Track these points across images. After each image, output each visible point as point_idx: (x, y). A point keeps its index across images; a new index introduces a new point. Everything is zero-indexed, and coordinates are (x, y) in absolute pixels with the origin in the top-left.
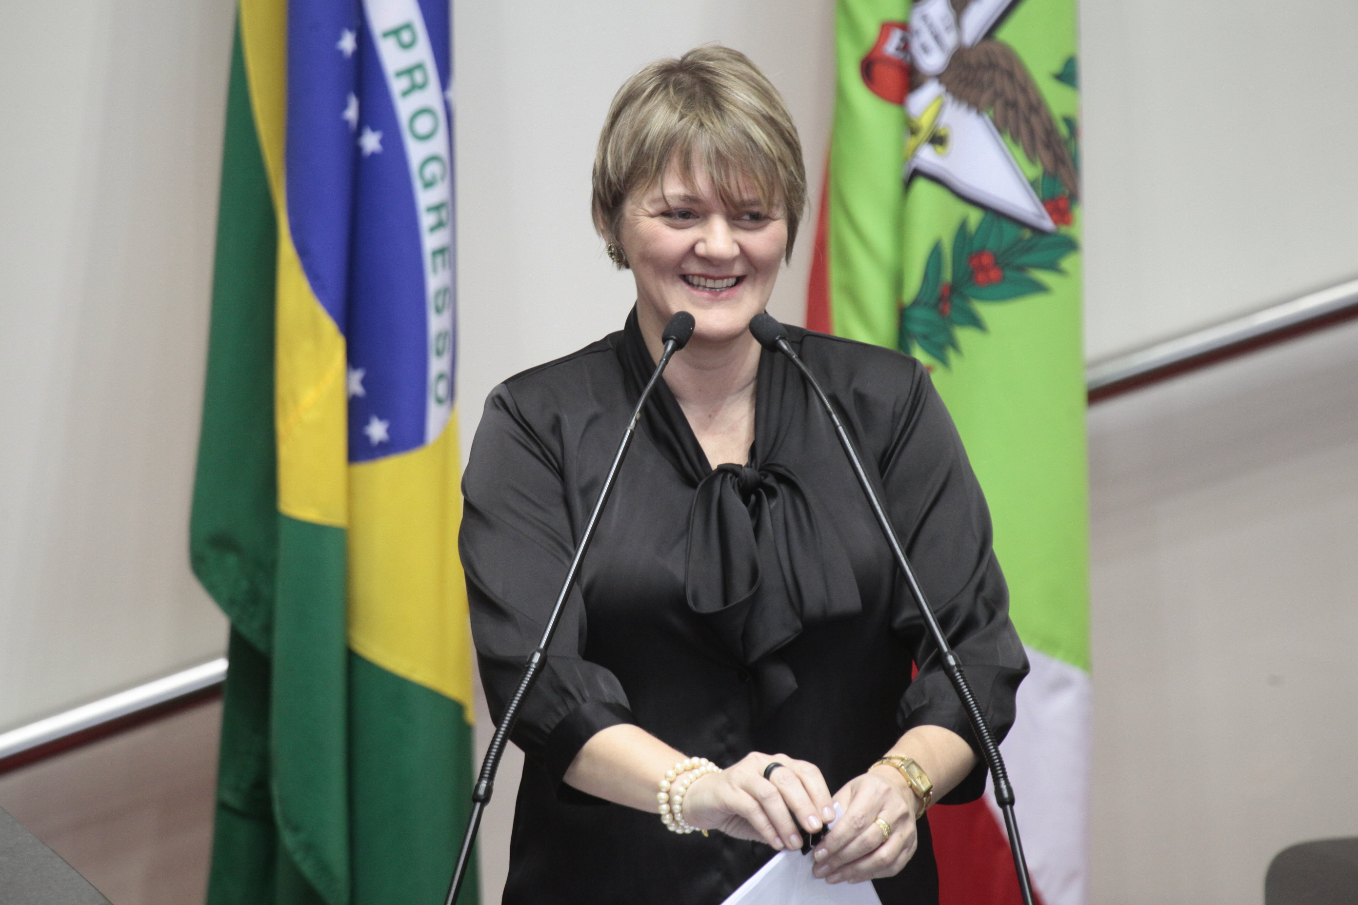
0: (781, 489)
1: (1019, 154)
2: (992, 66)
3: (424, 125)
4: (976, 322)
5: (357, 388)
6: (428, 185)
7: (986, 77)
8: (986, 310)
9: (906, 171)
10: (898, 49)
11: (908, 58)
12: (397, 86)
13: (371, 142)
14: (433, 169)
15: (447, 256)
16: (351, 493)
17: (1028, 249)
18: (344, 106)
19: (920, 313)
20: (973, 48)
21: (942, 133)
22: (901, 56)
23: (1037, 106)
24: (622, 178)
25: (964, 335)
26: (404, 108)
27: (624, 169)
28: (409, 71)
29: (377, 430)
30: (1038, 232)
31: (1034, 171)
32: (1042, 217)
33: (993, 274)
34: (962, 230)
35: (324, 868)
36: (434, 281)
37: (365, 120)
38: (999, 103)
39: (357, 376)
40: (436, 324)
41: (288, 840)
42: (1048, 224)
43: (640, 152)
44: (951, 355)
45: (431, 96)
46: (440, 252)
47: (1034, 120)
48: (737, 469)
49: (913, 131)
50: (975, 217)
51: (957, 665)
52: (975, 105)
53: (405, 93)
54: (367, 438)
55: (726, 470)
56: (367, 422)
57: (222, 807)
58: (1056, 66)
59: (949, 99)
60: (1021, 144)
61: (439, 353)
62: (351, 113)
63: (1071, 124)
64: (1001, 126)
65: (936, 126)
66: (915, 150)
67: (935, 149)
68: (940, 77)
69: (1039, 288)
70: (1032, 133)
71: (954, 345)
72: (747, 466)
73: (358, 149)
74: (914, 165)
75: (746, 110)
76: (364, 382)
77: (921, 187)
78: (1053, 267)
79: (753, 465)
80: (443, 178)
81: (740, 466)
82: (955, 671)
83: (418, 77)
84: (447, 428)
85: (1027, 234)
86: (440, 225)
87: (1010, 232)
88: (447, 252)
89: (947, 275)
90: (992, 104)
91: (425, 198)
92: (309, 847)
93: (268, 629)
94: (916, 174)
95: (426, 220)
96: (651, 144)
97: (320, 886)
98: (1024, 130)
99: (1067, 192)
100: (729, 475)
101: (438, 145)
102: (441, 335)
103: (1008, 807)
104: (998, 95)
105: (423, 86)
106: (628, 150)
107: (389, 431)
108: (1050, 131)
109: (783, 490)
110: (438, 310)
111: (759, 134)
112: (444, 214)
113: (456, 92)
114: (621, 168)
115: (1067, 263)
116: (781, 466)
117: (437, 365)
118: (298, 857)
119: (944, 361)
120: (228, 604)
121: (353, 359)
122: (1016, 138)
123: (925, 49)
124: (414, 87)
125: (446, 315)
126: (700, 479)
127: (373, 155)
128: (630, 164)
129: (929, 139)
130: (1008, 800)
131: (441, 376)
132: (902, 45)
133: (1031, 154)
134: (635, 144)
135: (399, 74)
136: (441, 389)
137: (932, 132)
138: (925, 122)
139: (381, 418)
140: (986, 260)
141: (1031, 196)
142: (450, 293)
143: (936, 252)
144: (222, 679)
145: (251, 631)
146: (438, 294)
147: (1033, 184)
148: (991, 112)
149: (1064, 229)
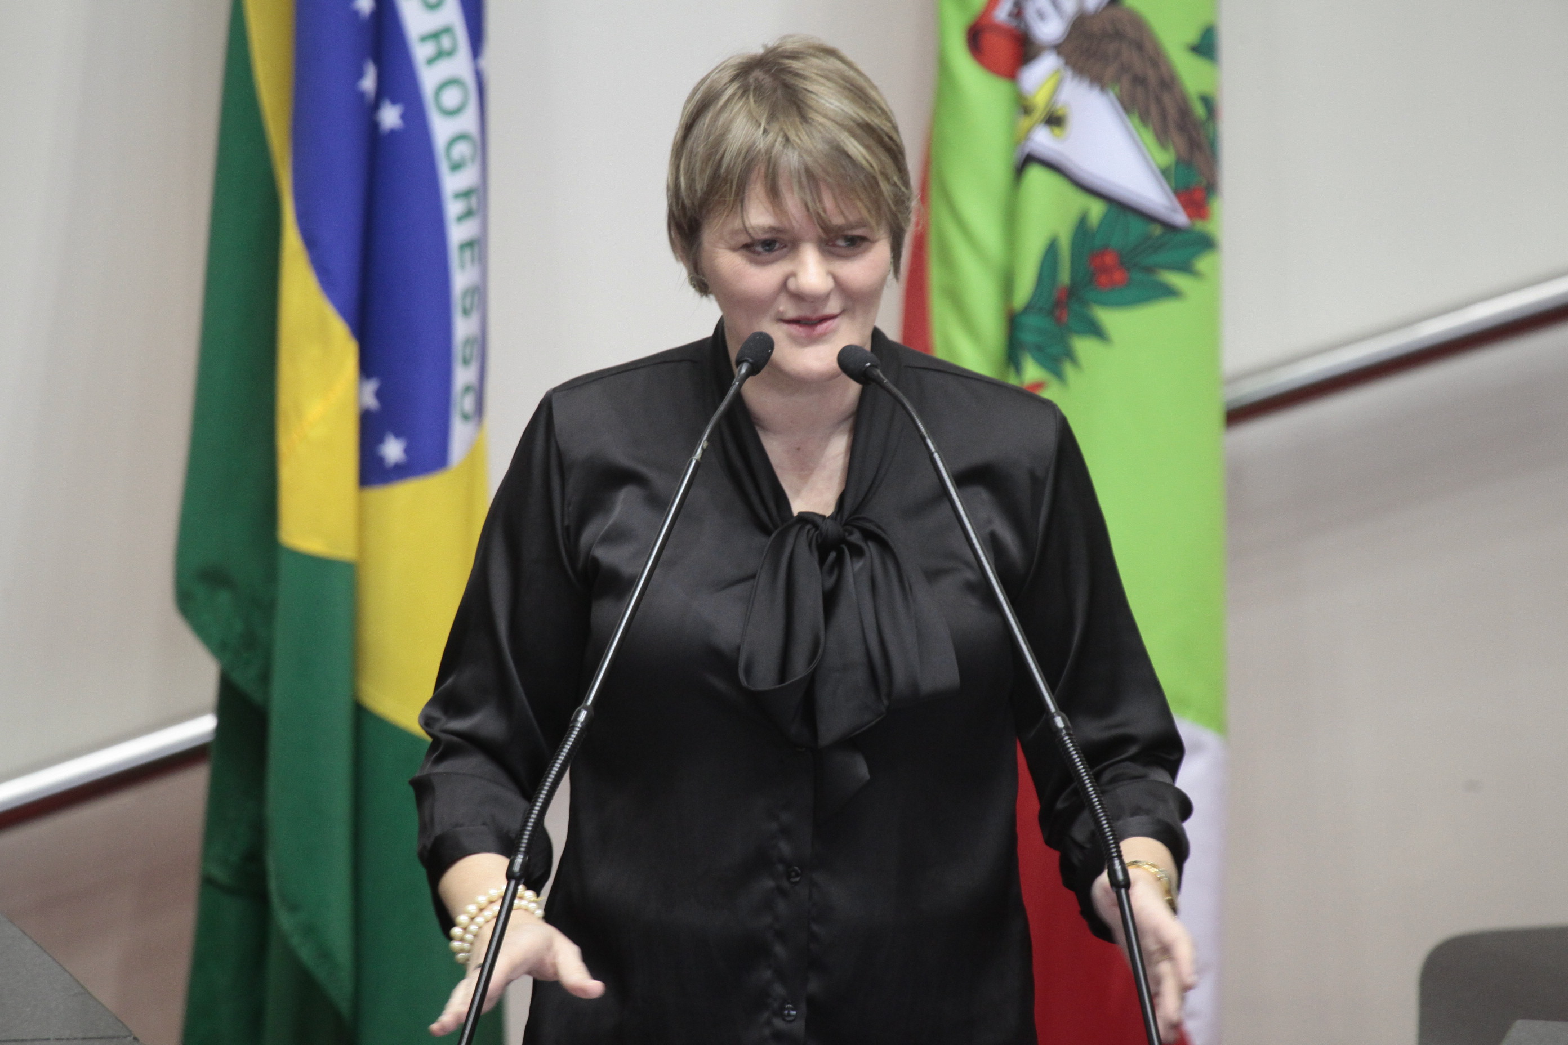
0: (868, 546)
1: (1148, 138)
2: (1118, 35)
3: (451, 98)
4: (1096, 331)
5: (371, 401)
6: (456, 167)
7: (1111, 48)
8: (1109, 318)
9: (1017, 157)
10: (1010, 15)
11: (1022, 25)
12: (421, 52)
13: (390, 117)
14: (461, 150)
15: (476, 249)
16: (362, 522)
17: (1158, 247)
18: (360, 74)
19: (1032, 321)
20: (1097, 15)
21: (1060, 113)
22: (1014, 24)
23: (1169, 83)
24: (697, 202)
25: (1084, 346)
26: (429, 78)
27: (699, 194)
28: (435, 36)
29: (393, 450)
30: (1170, 228)
31: (1165, 158)
32: (1174, 210)
33: (1117, 276)
34: (1082, 228)
35: (325, 954)
36: (461, 279)
37: (385, 91)
38: (1126, 80)
39: (371, 387)
40: (463, 328)
41: (284, 920)
42: (1180, 218)
43: (715, 176)
44: (1069, 369)
45: (460, 65)
46: (468, 245)
47: (1167, 100)
48: (819, 521)
49: (1024, 108)
50: (1096, 210)
51: (1066, 728)
52: (1098, 80)
53: (431, 61)
54: (380, 460)
55: (805, 519)
56: (380, 440)
57: (208, 882)
58: (1192, 35)
59: (1068, 74)
60: (1151, 127)
61: (466, 362)
62: (368, 83)
63: (1209, 103)
64: (1128, 105)
65: (1053, 104)
66: (1029, 131)
67: (1052, 131)
68: (1058, 48)
69: (1170, 292)
70: (1164, 114)
71: (1070, 355)
72: (831, 517)
73: (374, 126)
74: (1027, 150)
75: (838, 119)
76: (379, 394)
77: (1035, 175)
78: (1186, 268)
79: (839, 518)
80: (473, 159)
81: (823, 517)
82: (1063, 734)
83: (446, 42)
84: (474, 450)
85: (1157, 230)
86: (468, 214)
87: (1137, 227)
88: (476, 246)
89: (1065, 276)
90: (1117, 79)
91: (452, 183)
92: (310, 930)
93: (265, 677)
94: (1028, 161)
95: (453, 208)
96: (728, 166)
97: (321, 974)
98: (1154, 110)
99: (1204, 183)
100: (809, 527)
101: (468, 121)
102: (468, 342)
103: (1123, 891)
104: (1124, 69)
105: (450, 53)
106: (702, 171)
107: (407, 451)
108: (1184, 112)
109: (871, 549)
110: (466, 312)
111: (856, 149)
112: (474, 201)
113: (490, 60)
114: (696, 191)
115: (1203, 263)
116: (871, 521)
117: (463, 376)
118: (295, 941)
119: (1059, 375)
120: (219, 648)
121: (366, 368)
122: (1145, 119)
123: (1041, 16)
124: (440, 55)
125: (474, 320)
126: (776, 527)
127: (393, 133)
128: (705, 188)
129: (1046, 119)
130: (1123, 883)
131: (467, 389)
132: (1016, 11)
133: (1162, 137)
134: (710, 164)
135: (424, 39)
136: (468, 403)
137: (1048, 113)
138: (1040, 99)
139: (398, 435)
140: (1109, 260)
141: (1162, 187)
142: (479, 293)
143: (1051, 251)
144: (208, 739)
145: (245, 680)
146: (466, 293)
147: (1165, 172)
148: (1117, 89)
149: (1199, 225)
